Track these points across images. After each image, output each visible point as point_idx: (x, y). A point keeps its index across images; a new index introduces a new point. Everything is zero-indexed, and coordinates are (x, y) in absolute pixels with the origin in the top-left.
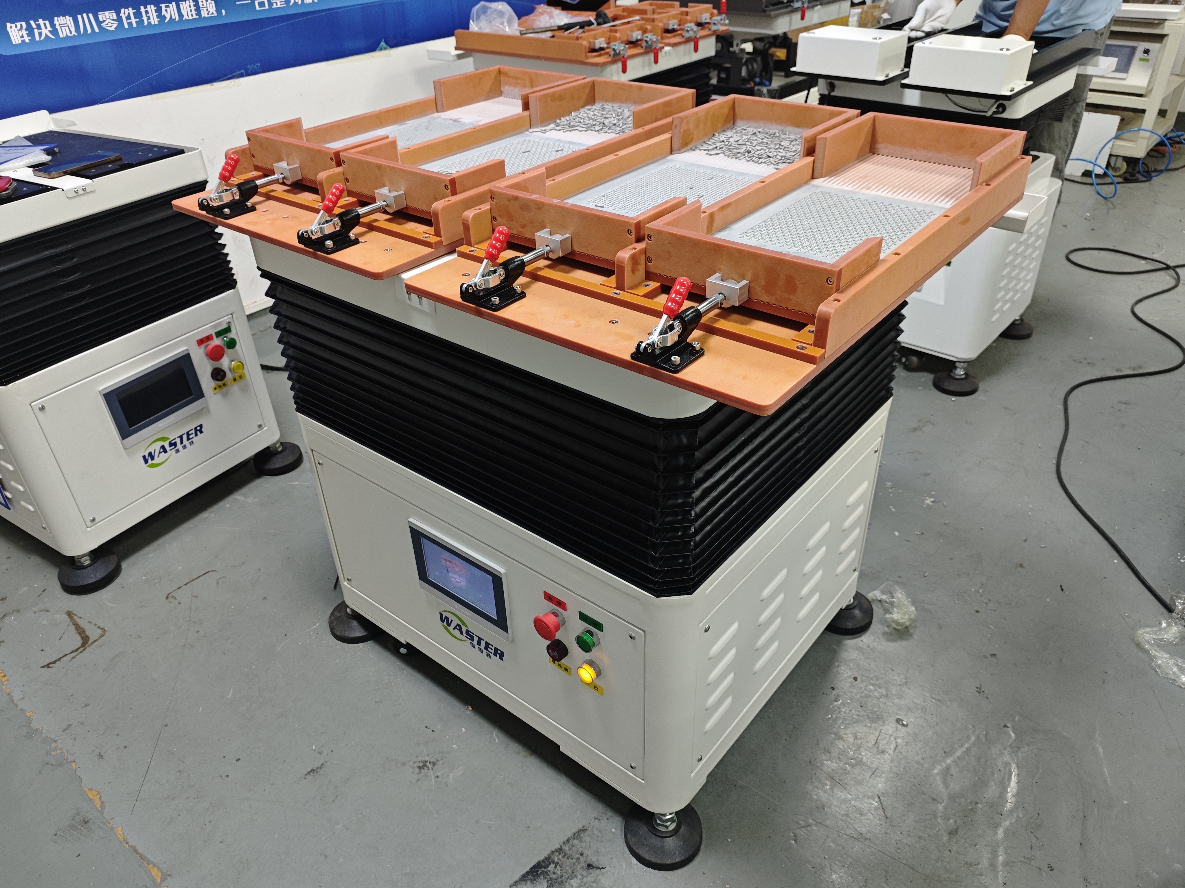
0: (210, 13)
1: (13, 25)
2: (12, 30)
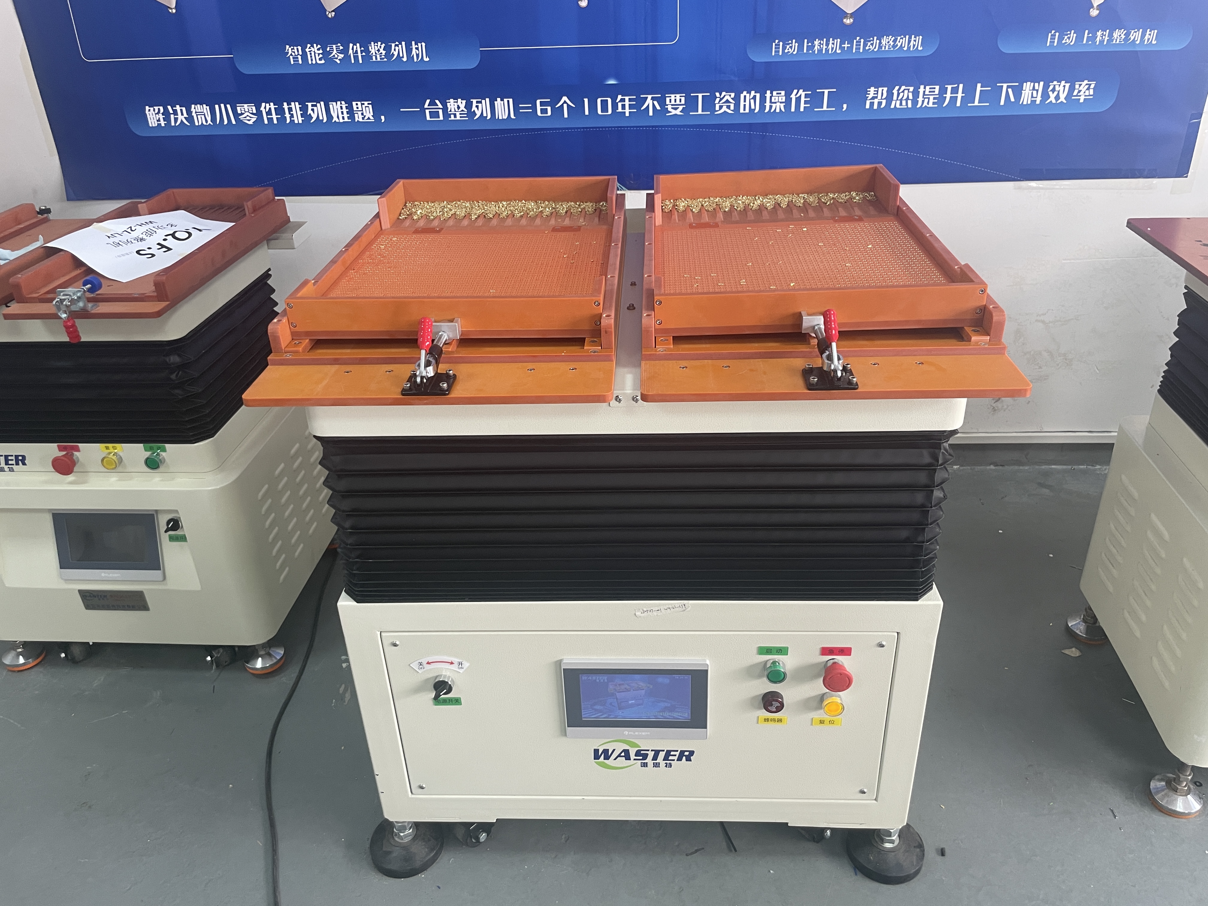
0: (366, 118)
1: (152, 109)
2: (150, 112)
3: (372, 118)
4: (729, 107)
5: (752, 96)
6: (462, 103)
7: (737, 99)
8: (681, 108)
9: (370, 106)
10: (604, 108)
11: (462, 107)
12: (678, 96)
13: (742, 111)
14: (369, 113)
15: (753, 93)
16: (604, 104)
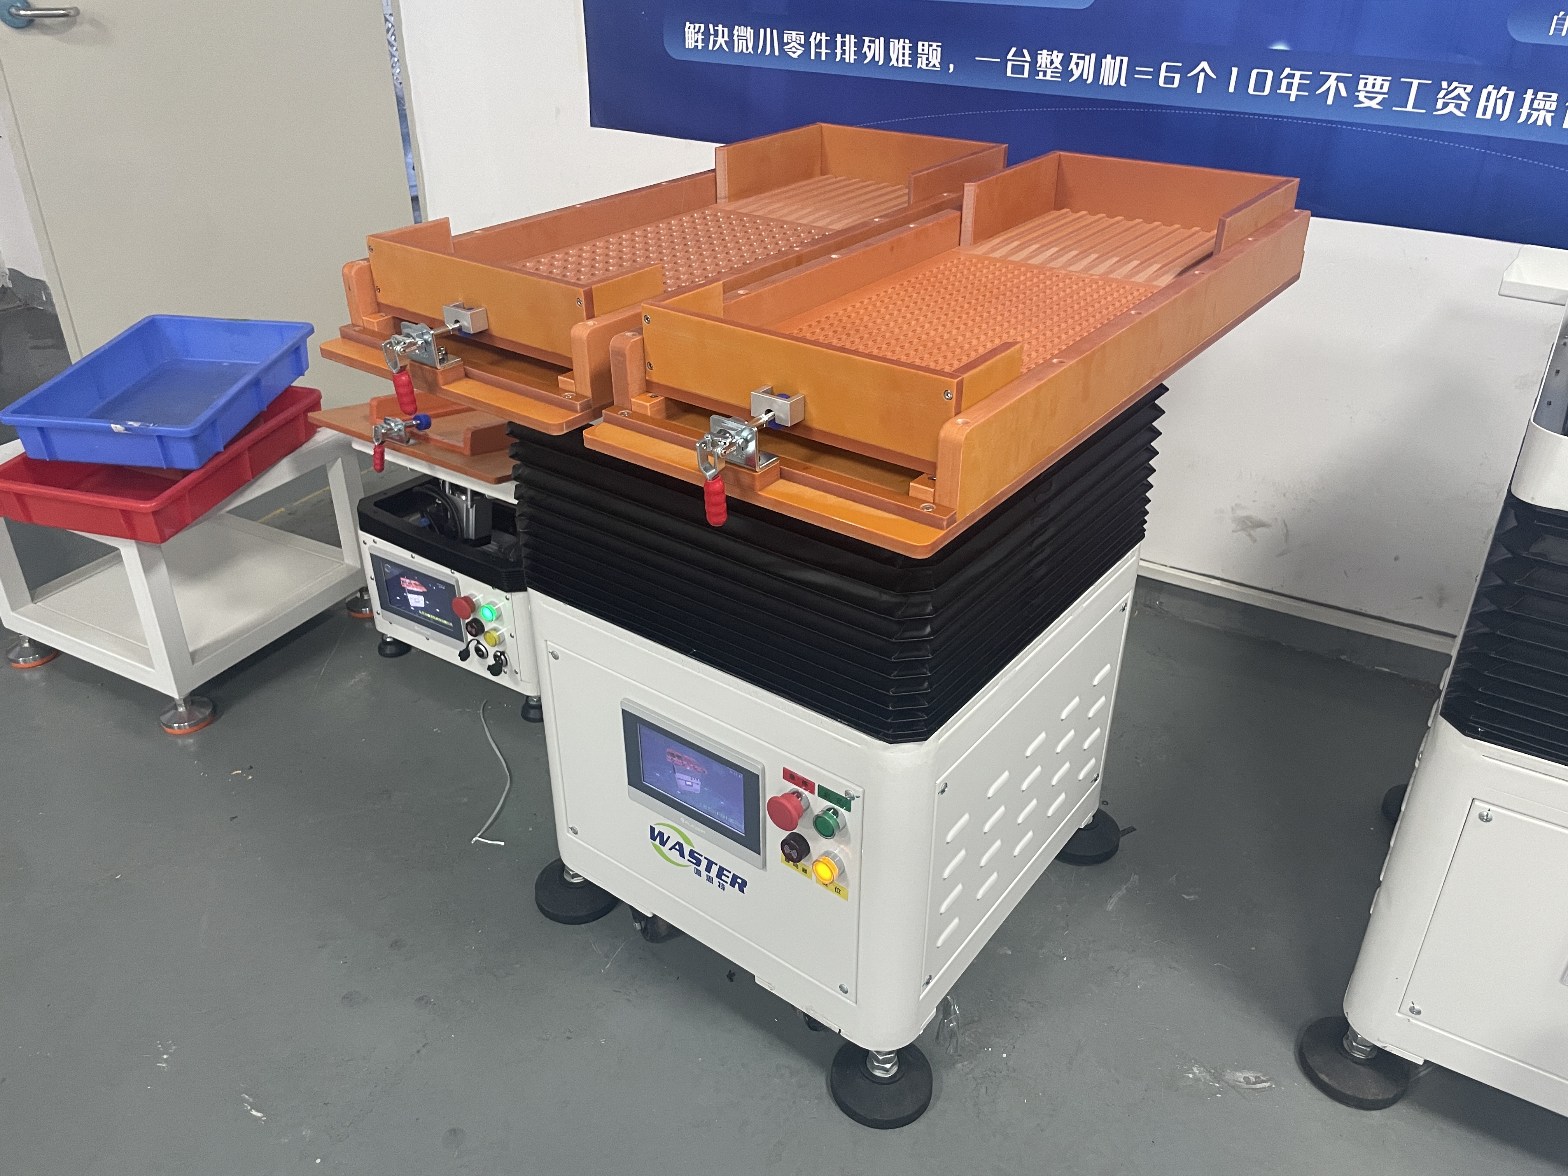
0: (931, 65)
1: (692, 26)
2: (690, 30)
3: (938, 65)
4: (1458, 107)
5: (1500, 95)
6: (1057, 57)
7: (1475, 97)
8: (1380, 98)
9: (939, 49)
10: (1260, 86)
11: (1057, 63)
12: (1380, 79)
13: (1479, 115)
14: (936, 60)
15: (1504, 90)
16: (1262, 78)
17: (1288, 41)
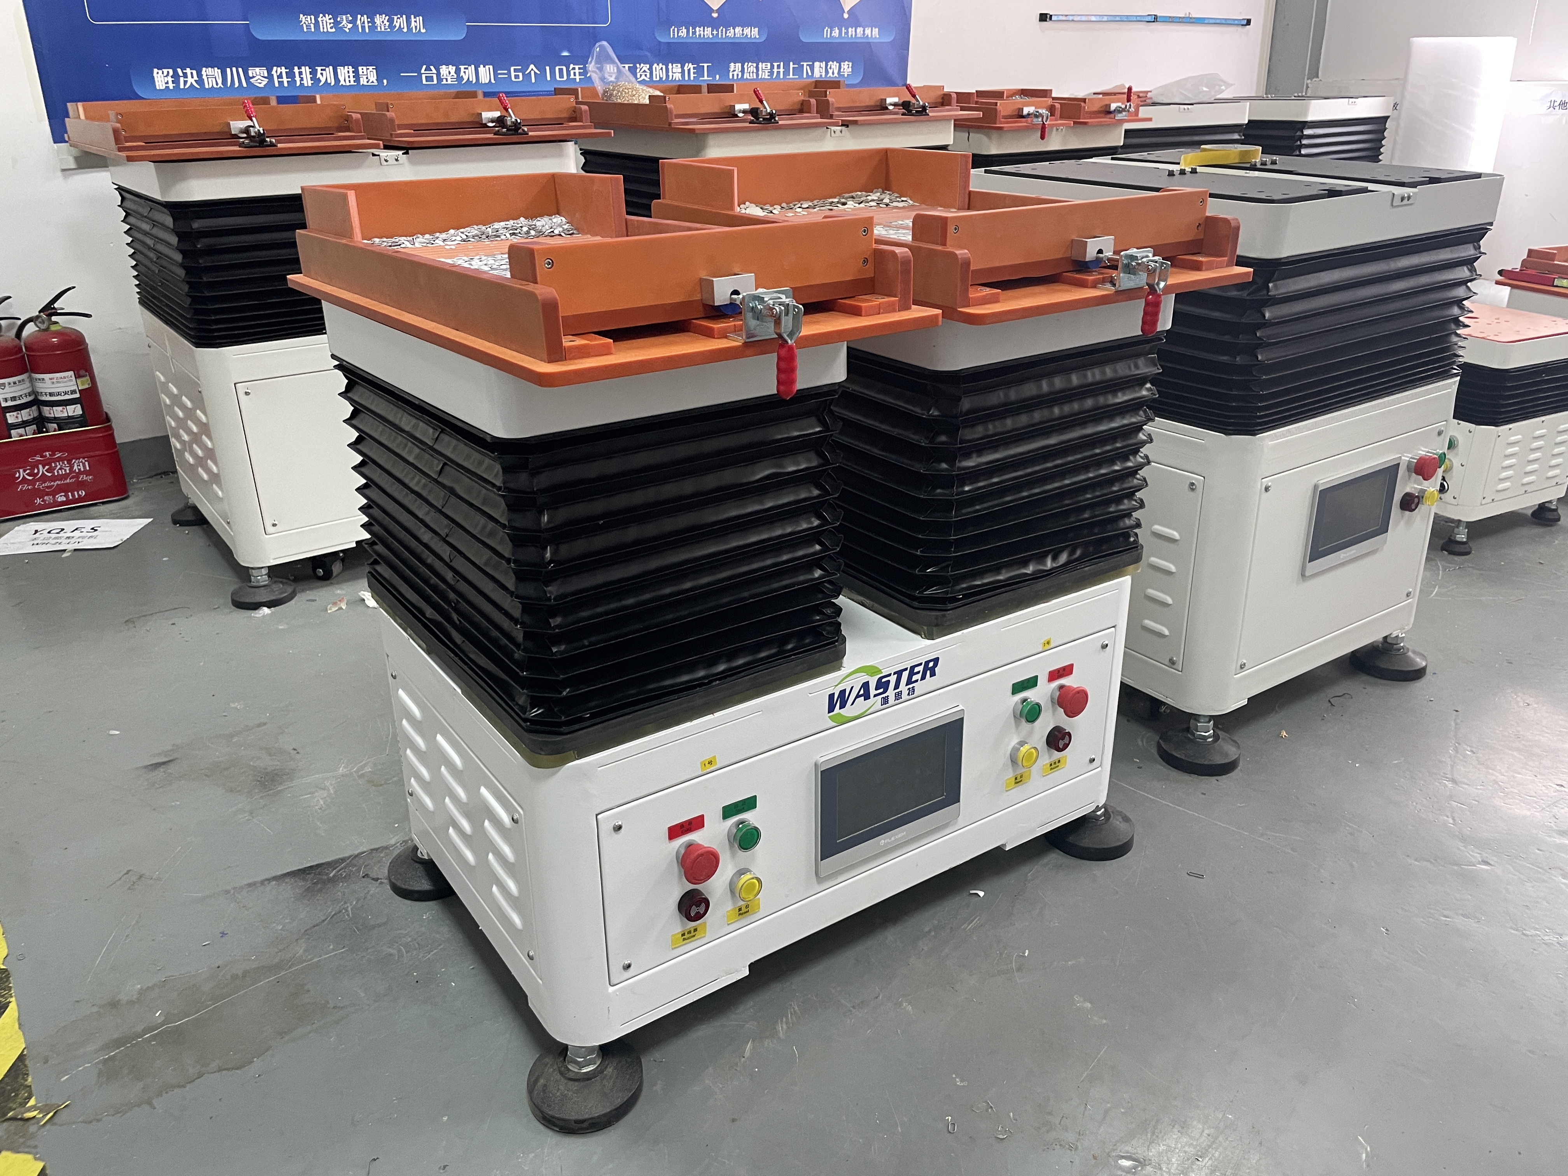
0: (370, 81)
1: (160, 72)
2: (159, 75)
3: (375, 81)
4: (646, 75)
5: (660, 68)
6: (452, 69)
7: (651, 69)
9: (374, 71)
10: (561, 76)
11: (453, 73)
13: (654, 79)
14: (373, 78)
15: (660, 65)
16: (561, 70)
17: (569, 51)
